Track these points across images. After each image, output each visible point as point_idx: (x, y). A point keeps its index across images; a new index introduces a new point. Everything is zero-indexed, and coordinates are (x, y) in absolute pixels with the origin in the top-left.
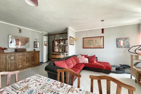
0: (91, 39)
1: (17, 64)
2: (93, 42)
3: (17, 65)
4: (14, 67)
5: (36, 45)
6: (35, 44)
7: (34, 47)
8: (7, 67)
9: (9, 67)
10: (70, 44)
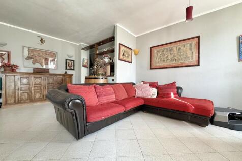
0: (169, 46)
1: (33, 91)
2: (172, 52)
3: (33, 93)
4: (27, 96)
5: (69, 65)
6: (67, 64)
7: (66, 69)
8: (16, 94)
9: (20, 94)
10: (120, 60)
